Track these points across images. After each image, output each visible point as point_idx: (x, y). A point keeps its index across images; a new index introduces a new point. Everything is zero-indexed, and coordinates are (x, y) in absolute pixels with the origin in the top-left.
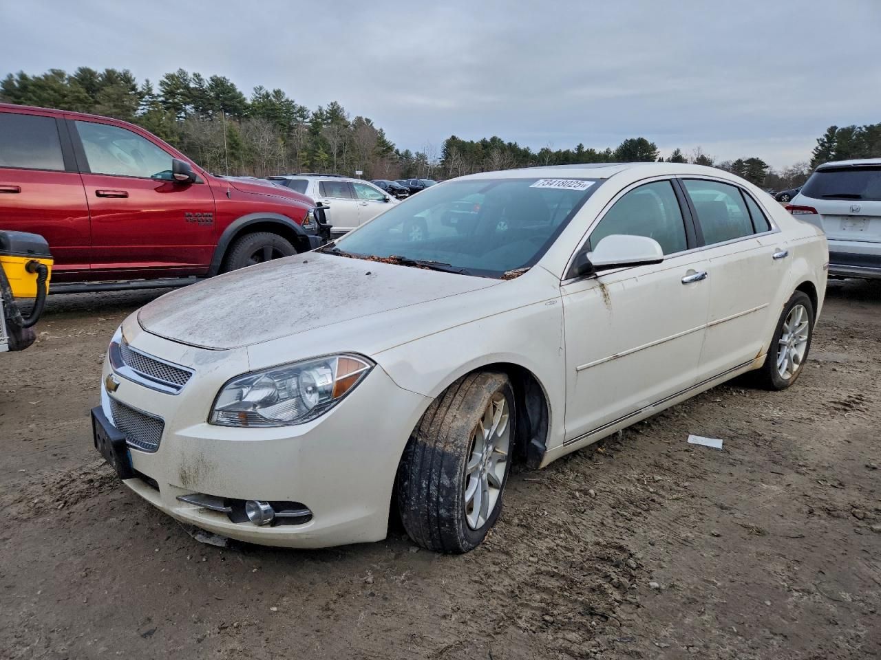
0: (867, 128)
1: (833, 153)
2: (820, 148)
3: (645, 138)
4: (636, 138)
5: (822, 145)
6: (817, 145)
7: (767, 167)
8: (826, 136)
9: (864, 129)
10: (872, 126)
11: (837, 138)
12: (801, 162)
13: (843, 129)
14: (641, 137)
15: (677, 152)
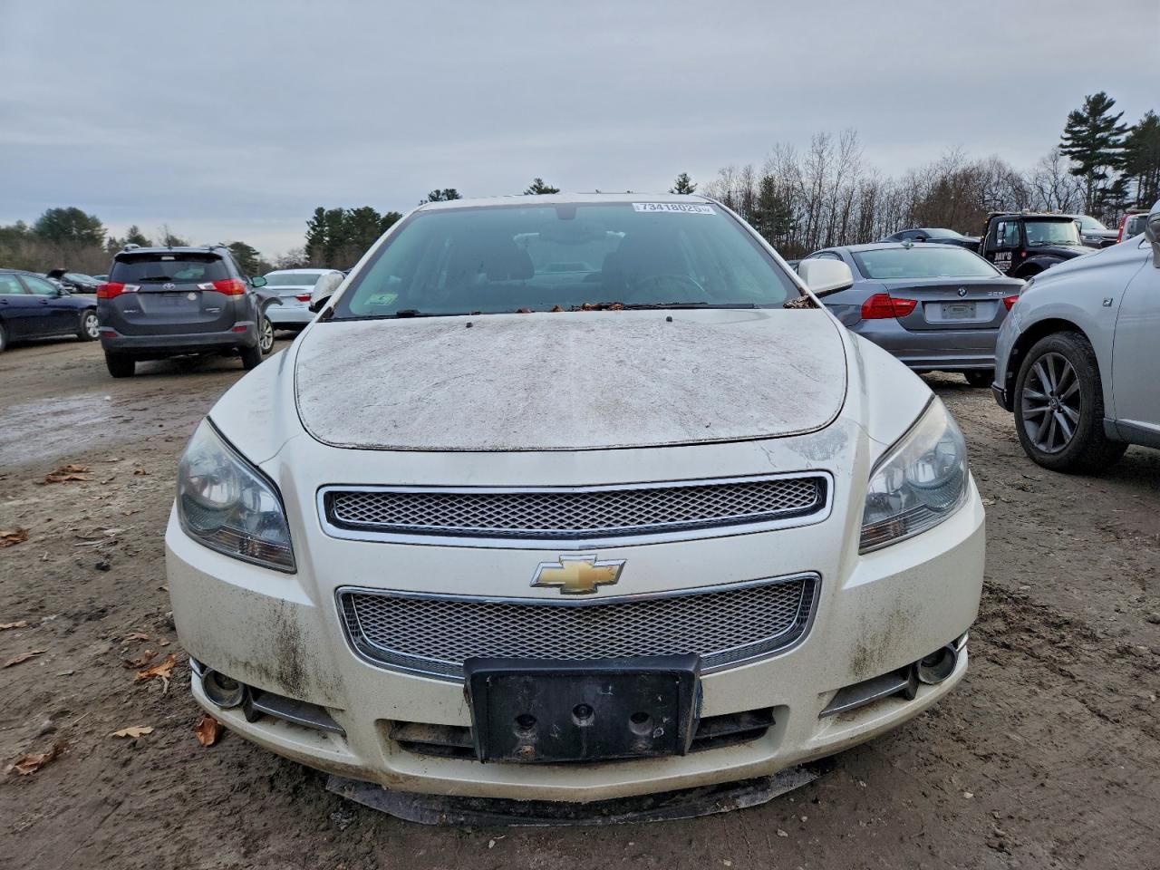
0: (355, 212)
1: (327, 239)
2: (312, 232)
3: (80, 208)
4: (64, 207)
5: (313, 229)
6: (308, 228)
7: (257, 253)
8: (315, 218)
9: (352, 213)
10: (358, 210)
11: (327, 221)
12: (295, 249)
13: (330, 212)
14: (73, 206)
15: (134, 230)
